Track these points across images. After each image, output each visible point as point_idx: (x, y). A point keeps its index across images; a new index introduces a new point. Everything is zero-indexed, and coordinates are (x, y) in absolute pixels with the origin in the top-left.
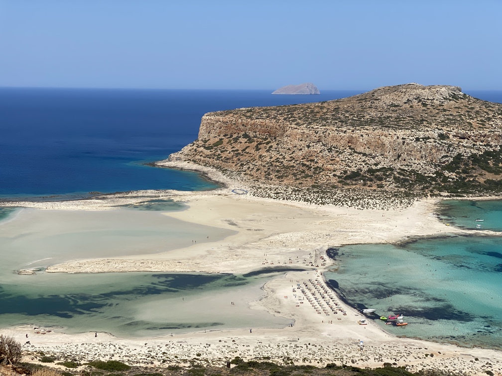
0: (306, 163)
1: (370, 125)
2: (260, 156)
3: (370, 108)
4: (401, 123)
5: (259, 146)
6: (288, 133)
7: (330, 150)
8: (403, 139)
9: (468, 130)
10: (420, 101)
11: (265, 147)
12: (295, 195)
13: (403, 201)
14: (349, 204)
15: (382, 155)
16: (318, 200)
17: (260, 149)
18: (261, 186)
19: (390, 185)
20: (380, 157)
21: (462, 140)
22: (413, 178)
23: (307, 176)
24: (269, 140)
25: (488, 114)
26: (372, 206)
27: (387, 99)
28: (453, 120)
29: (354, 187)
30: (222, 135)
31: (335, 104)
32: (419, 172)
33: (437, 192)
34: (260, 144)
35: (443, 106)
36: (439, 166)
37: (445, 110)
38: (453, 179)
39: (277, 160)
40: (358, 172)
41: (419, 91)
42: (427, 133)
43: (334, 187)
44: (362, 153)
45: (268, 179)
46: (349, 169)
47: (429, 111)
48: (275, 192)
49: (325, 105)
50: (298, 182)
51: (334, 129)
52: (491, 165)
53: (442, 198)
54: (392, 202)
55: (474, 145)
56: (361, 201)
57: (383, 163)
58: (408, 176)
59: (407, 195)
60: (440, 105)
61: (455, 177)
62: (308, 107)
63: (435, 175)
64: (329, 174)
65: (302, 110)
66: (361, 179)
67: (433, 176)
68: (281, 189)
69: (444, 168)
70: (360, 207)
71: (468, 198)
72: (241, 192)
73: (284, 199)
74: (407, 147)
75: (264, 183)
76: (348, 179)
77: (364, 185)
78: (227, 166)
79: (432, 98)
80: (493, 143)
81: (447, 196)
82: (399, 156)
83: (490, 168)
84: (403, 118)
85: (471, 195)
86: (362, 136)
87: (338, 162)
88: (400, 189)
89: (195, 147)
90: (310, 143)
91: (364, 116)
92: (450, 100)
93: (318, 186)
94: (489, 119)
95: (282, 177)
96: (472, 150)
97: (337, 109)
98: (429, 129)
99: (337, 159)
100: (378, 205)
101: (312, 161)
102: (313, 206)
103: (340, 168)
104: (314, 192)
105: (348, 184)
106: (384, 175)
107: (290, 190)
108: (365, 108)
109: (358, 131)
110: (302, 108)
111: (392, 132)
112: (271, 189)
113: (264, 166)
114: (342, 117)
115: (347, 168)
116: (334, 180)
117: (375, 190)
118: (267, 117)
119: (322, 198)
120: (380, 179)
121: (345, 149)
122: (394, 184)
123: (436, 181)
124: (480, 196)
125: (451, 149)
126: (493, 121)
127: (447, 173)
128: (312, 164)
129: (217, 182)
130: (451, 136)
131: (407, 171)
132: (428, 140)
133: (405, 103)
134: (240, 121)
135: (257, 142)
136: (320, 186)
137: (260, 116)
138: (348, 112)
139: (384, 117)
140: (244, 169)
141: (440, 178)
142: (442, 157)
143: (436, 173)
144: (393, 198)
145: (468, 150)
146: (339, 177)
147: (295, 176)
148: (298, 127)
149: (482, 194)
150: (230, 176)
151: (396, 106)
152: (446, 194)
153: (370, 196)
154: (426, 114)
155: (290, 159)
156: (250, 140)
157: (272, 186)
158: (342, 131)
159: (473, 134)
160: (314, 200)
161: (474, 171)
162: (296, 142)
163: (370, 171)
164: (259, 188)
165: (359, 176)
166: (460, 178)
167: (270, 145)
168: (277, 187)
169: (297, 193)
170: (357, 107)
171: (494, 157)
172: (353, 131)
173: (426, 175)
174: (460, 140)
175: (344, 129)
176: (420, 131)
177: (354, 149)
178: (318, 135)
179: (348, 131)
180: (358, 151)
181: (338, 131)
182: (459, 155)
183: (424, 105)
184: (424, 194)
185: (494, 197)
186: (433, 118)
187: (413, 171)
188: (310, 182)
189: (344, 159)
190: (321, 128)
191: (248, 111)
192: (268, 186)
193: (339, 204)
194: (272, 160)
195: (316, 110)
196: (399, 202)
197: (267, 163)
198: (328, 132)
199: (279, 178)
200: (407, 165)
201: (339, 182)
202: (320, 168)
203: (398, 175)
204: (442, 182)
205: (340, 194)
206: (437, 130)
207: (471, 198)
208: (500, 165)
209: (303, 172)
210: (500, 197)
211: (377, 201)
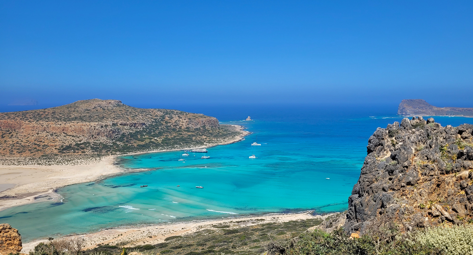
0: (37, 143)
1: (75, 120)
2: (5, 141)
3: (73, 111)
4: (92, 119)
5: (4, 136)
6: (24, 127)
7: (52, 135)
8: (94, 127)
9: (127, 121)
10: (101, 107)
11: (8, 136)
12: (31, 161)
13: (97, 159)
14: (66, 163)
15: (83, 136)
16: (46, 163)
17: (5, 137)
18: (7, 158)
19: (88, 151)
20: (82, 137)
21: (124, 126)
22: (101, 146)
23: (38, 150)
24: (11, 131)
25: (135, 113)
26: (80, 163)
27: (83, 107)
28: (119, 117)
29: (68, 154)
31: (53, 109)
32: (104, 143)
33: (114, 152)
34: (4, 134)
35: (113, 110)
36: (114, 139)
37: (114, 112)
38: (121, 145)
39: (17, 143)
40: (70, 146)
41: (100, 103)
42: (107, 123)
43: (56, 155)
44: (71, 135)
45: (12, 154)
46: (64, 144)
47: (106, 112)
48: (18, 161)
49: (46, 110)
50: (32, 154)
51: (54, 123)
52: (139, 137)
53: (117, 155)
54: (91, 160)
55: (130, 128)
56: (73, 161)
57: (84, 140)
58: (98, 146)
59: (99, 156)
61: (122, 144)
62: (35, 112)
63: (112, 144)
64: (52, 148)
65: (32, 114)
66: (72, 149)
67: (112, 145)
68: (22, 159)
69: (117, 141)
70: (73, 164)
71: (130, 154)
73: (24, 165)
74: (97, 131)
75: (9, 157)
76: (64, 150)
77: (74, 152)
79: (107, 106)
80: (139, 127)
81: (119, 154)
82: (93, 136)
83: (139, 139)
84: (93, 116)
85: (131, 152)
86: (71, 126)
87: (57, 141)
88: (94, 153)
90: (39, 132)
91: (71, 116)
92: (116, 107)
93: (45, 155)
94: (136, 116)
95: (21, 152)
96: (130, 131)
97: (54, 113)
98: (107, 121)
99: (57, 140)
100: (83, 162)
101: (40, 141)
102: (44, 167)
103: (59, 144)
104: (43, 159)
105: (65, 153)
106: (85, 146)
107: (27, 159)
108: (71, 112)
109: (68, 124)
110: (31, 113)
111: (88, 123)
112: (14, 160)
113: (8, 147)
114: (57, 116)
115: (63, 144)
116: (56, 151)
117: (81, 155)
118: (8, 118)
119: (49, 162)
120: (83, 149)
121: (61, 134)
122: (91, 151)
123: (113, 147)
124: (135, 153)
125: (119, 130)
126: (138, 117)
127: (118, 143)
128: (41, 143)
130: (119, 124)
131: (98, 143)
132: (107, 127)
133: (93, 109)
135: (2, 133)
136: (47, 155)
137: (3, 118)
138: (61, 114)
139: (83, 116)
141: (115, 145)
142: (115, 135)
143: (113, 143)
144: (91, 158)
145: (127, 131)
146: (58, 149)
147: (30, 151)
148: (30, 123)
149: (136, 152)
151: (88, 110)
153: (78, 158)
154: (105, 114)
155: (26, 142)
157: (15, 158)
158: (59, 124)
159: (129, 123)
160: (44, 164)
161: (131, 141)
162: (30, 132)
163: (77, 145)
164: (6, 160)
165: (71, 148)
166: (125, 144)
167: (11, 134)
168: (18, 158)
169: (32, 161)
170: (66, 111)
171: (140, 133)
173: (108, 144)
174: (123, 126)
176: (103, 123)
177: (67, 134)
178: (43, 127)
179: (62, 124)
180: (69, 135)
181: (56, 124)
182: (124, 133)
183: (104, 109)
184: (107, 154)
185: (142, 152)
186: (109, 116)
187: (101, 143)
188: (40, 154)
189: (61, 139)
190: (45, 123)
192: (12, 158)
193: (60, 164)
194: (14, 143)
195: (41, 113)
196: (95, 159)
197: (11, 145)
198: (50, 125)
199: (19, 153)
200: (97, 140)
201: (59, 152)
202: (47, 145)
203: (92, 146)
204: (116, 147)
205: (59, 158)
206: (111, 122)
207: (131, 154)
208: (143, 137)
209: (36, 148)
210: (145, 152)
211: (83, 160)
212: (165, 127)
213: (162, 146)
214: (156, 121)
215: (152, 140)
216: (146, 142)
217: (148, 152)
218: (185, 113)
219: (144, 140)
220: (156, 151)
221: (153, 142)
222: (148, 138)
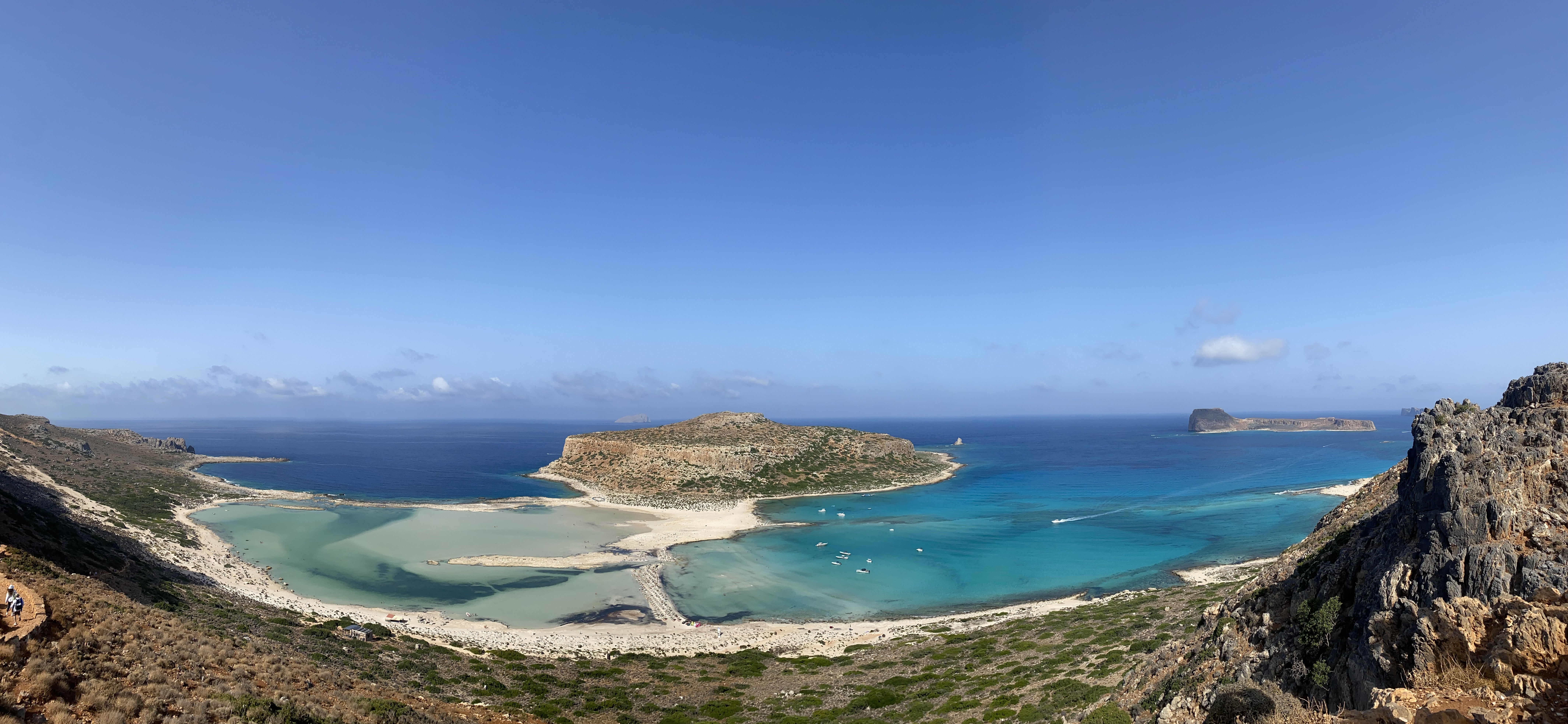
0: (650, 475)
1: (699, 443)
2: (614, 470)
3: (697, 430)
4: (722, 441)
5: (612, 462)
6: (636, 451)
7: (669, 464)
8: (726, 453)
9: (772, 446)
10: (735, 424)
11: (618, 463)
13: (730, 503)
14: (688, 507)
15: (710, 466)
16: (663, 505)
17: (613, 464)
18: (616, 494)
20: (709, 468)
21: (768, 453)
22: (735, 483)
23: (652, 486)
24: (620, 457)
25: (783, 433)
26: (705, 509)
27: (710, 423)
28: (760, 438)
29: (691, 493)
30: (582, 453)
31: (671, 427)
32: (739, 479)
33: (754, 495)
34: (612, 460)
36: (754, 473)
37: (754, 431)
38: (764, 483)
39: (628, 473)
40: (692, 480)
41: (733, 417)
42: (743, 448)
43: (674, 494)
44: (695, 466)
45: (621, 489)
46: (685, 478)
47: (742, 431)
48: (627, 499)
50: (645, 490)
51: (672, 447)
52: (790, 471)
53: (758, 499)
54: (721, 505)
55: (777, 456)
56: (697, 505)
57: (711, 473)
58: (731, 483)
59: (732, 498)
60: (750, 427)
61: (765, 481)
62: (650, 430)
64: (669, 483)
65: (646, 433)
66: (695, 486)
67: (750, 482)
68: (632, 496)
69: (757, 475)
70: (697, 509)
71: (776, 498)
72: (600, 499)
73: (635, 505)
74: (729, 459)
75: (618, 492)
76: (685, 487)
77: (699, 491)
78: (586, 478)
79: (743, 422)
80: (790, 455)
81: (762, 497)
82: (723, 467)
83: (790, 473)
84: (724, 437)
85: (778, 495)
86: (694, 452)
87: (676, 473)
88: (726, 494)
89: (560, 462)
90: (653, 459)
91: (694, 437)
92: (756, 423)
93: (661, 493)
94: (785, 437)
95: (632, 487)
96: (776, 460)
97: (672, 432)
98: (744, 445)
99: (676, 471)
100: (710, 508)
101: (655, 473)
103: (678, 478)
104: (659, 499)
105: (685, 491)
106: (713, 482)
107: (639, 498)
108: (694, 430)
109: (690, 448)
110: (645, 431)
111: (716, 447)
112: (624, 497)
113: (617, 478)
114: (677, 437)
116: (674, 488)
117: (706, 495)
118: (619, 439)
119: (665, 503)
120: (710, 486)
121: (682, 462)
122: (721, 490)
123: (752, 485)
124: (785, 495)
125: (761, 460)
126: (788, 439)
128: (656, 476)
129: (579, 491)
130: (760, 450)
131: (730, 478)
132: (744, 454)
133: (724, 426)
134: (596, 441)
136: (663, 494)
137: (613, 439)
138: (681, 433)
139: (709, 437)
140: (601, 481)
141: (755, 483)
142: (755, 466)
143: (751, 479)
144: (722, 501)
145: (773, 461)
146: (678, 485)
147: (643, 486)
148: (643, 447)
150: (590, 486)
151: (717, 428)
152: (761, 495)
153: (703, 500)
154: (740, 434)
155: (638, 472)
156: (605, 457)
157: (625, 494)
158: (678, 448)
159: (775, 449)
160: (659, 505)
161: (779, 476)
162: (643, 458)
163: (702, 479)
164: (613, 496)
165: (694, 483)
166: (769, 482)
167: (621, 461)
168: (629, 495)
169: (645, 500)
170: (688, 429)
171: (791, 465)
172: (687, 448)
173: (744, 481)
174: (766, 453)
175: (680, 446)
176: (737, 447)
177: (688, 463)
178: (659, 452)
179: (683, 448)
180: (691, 464)
181: (675, 448)
182: (767, 464)
183: (738, 427)
184: (744, 496)
185: (794, 496)
186: (746, 437)
187: (734, 478)
188: (655, 491)
189: (681, 471)
190: (661, 446)
191: (602, 434)
192: (622, 494)
194: (623, 473)
195: (657, 432)
196: (727, 504)
197: (620, 476)
198: (667, 449)
199: (629, 487)
200: (730, 474)
201: (678, 489)
202: (662, 478)
203: (723, 482)
204: (756, 486)
205: (679, 499)
206: (750, 446)
207: (778, 498)
208: (796, 471)
209: (649, 482)
210: (800, 496)
211: (710, 504)
212: (828, 456)
213: (825, 486)
214: (814, 445)
215: (810, 476)
216: (800, 479)
217: (805, 495)
218: (859, 432)
219: (798, 476)
220: (817, 495)
221: (811, 480)
222: (804, 473)
